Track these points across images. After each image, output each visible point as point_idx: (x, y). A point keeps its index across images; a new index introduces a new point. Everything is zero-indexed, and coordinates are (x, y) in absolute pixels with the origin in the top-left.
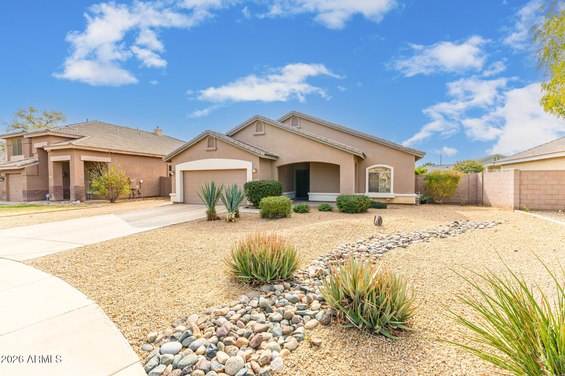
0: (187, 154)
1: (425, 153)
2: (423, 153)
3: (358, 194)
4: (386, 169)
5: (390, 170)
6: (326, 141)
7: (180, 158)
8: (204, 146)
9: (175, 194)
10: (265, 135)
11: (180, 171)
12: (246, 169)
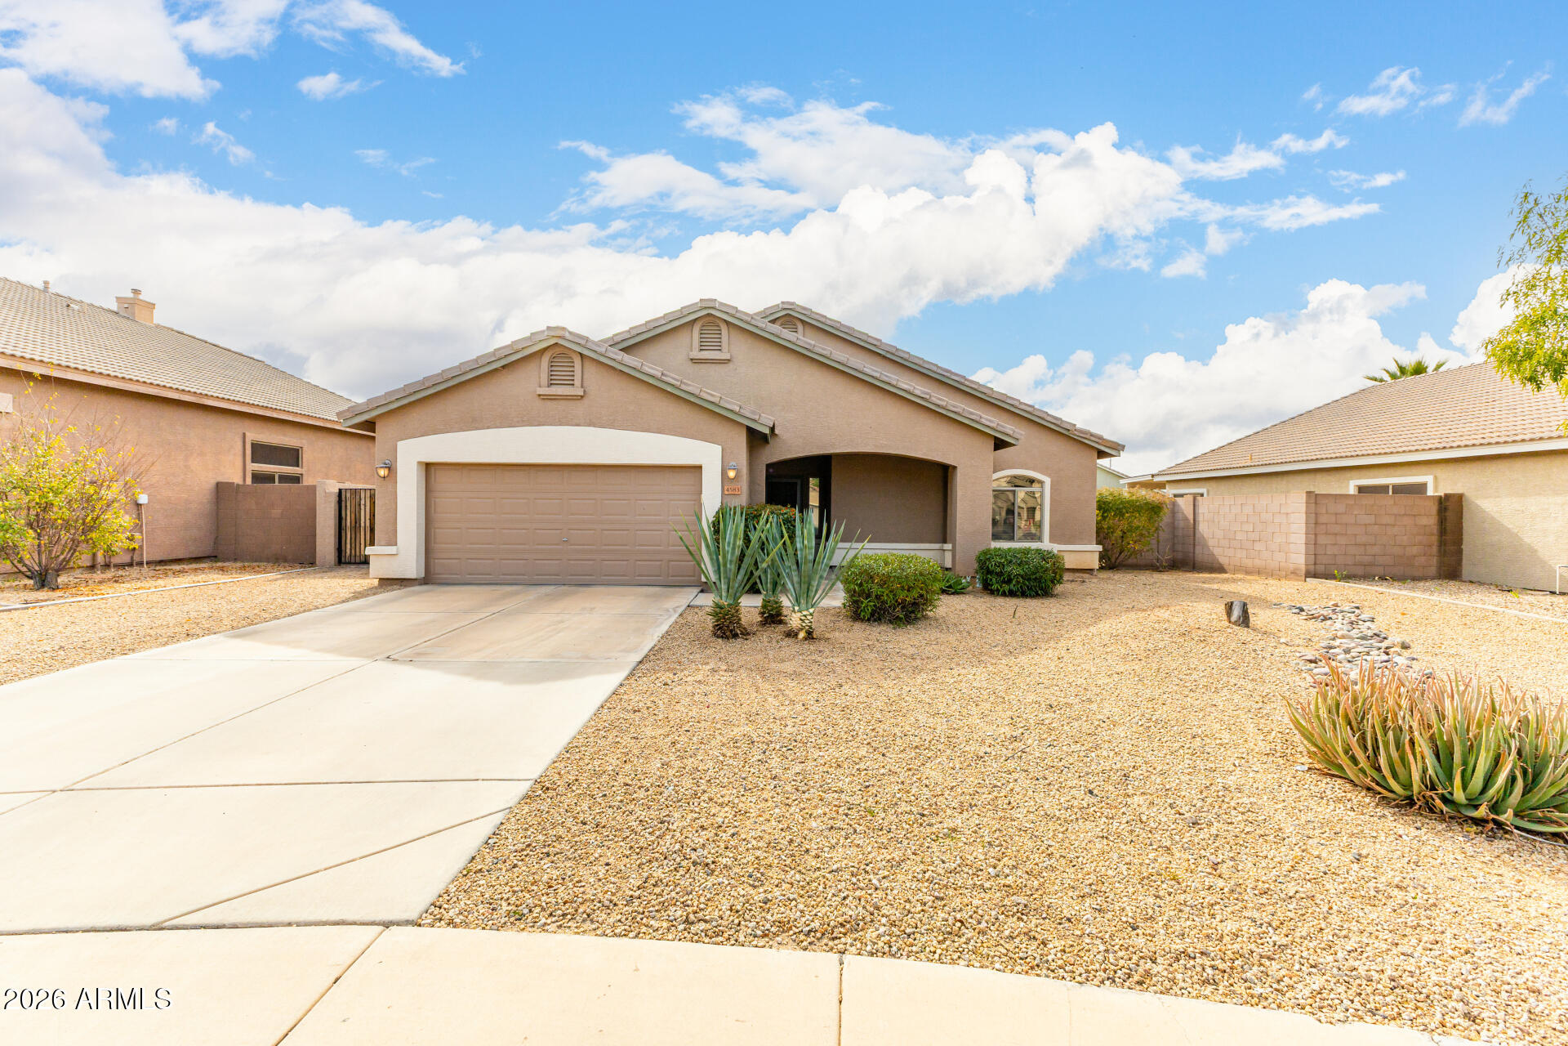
0: (452, 406)
1: (1124, 447)
2: (1119, 445)
3: (1005, 545)
4: (1032, 481)
5: (1041, 483)
6: (928, 397)
7: (416, 417)
8: (534, 380)
9: (391, 550)
10: (731, 366)
11: (419, 463)
12: (700, 467)
